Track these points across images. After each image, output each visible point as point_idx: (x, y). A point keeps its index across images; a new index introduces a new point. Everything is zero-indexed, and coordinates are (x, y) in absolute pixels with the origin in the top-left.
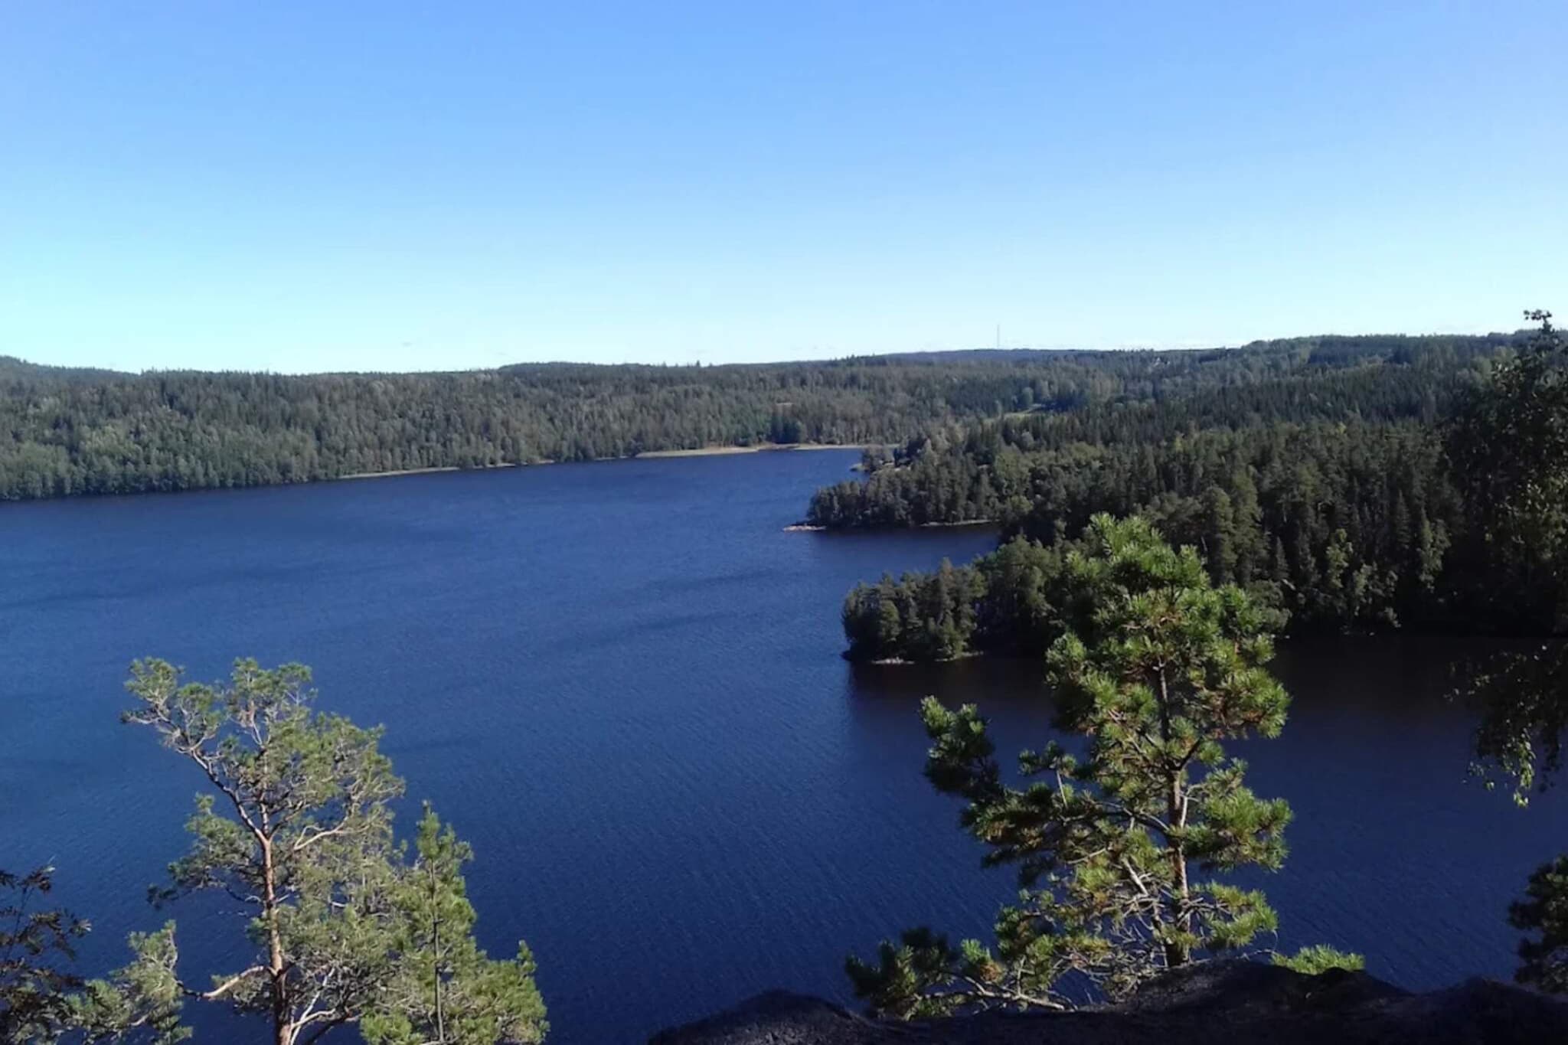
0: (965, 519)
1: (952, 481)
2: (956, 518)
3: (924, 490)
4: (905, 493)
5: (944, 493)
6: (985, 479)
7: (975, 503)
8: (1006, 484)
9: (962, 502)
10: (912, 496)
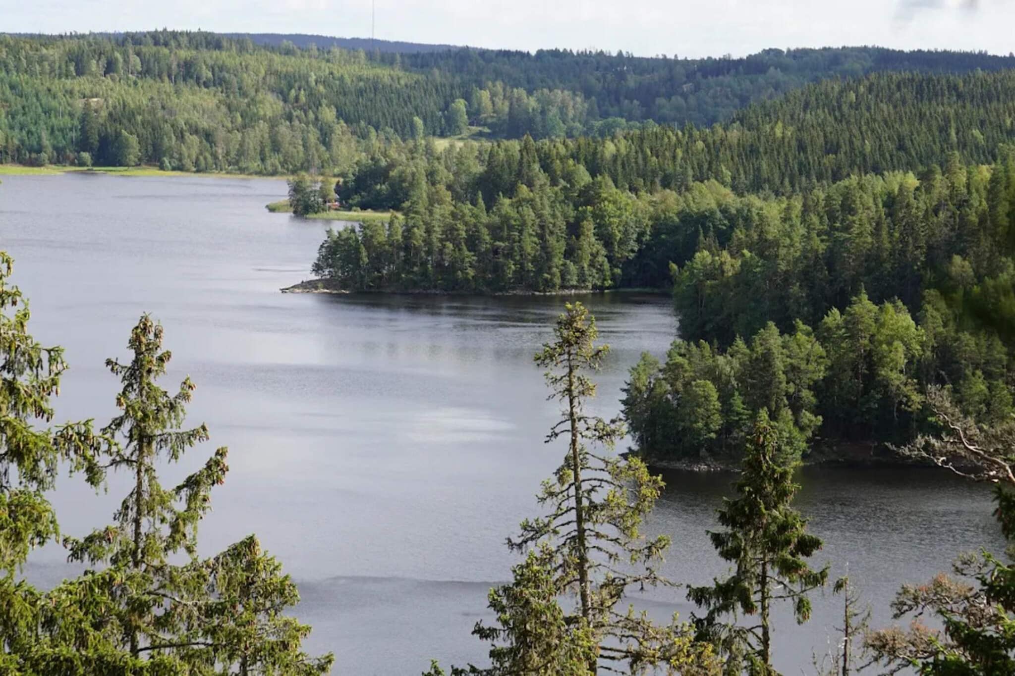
0: (563, 287)
1: (542, 227)
2: (549, 284)
3: (501, 239)
4: (473, 241)
5: (530, 245)
6: (589, 226)
7: (575, 263)
8: (619, 236)
9: (558, 260)
10: (483, 248)
